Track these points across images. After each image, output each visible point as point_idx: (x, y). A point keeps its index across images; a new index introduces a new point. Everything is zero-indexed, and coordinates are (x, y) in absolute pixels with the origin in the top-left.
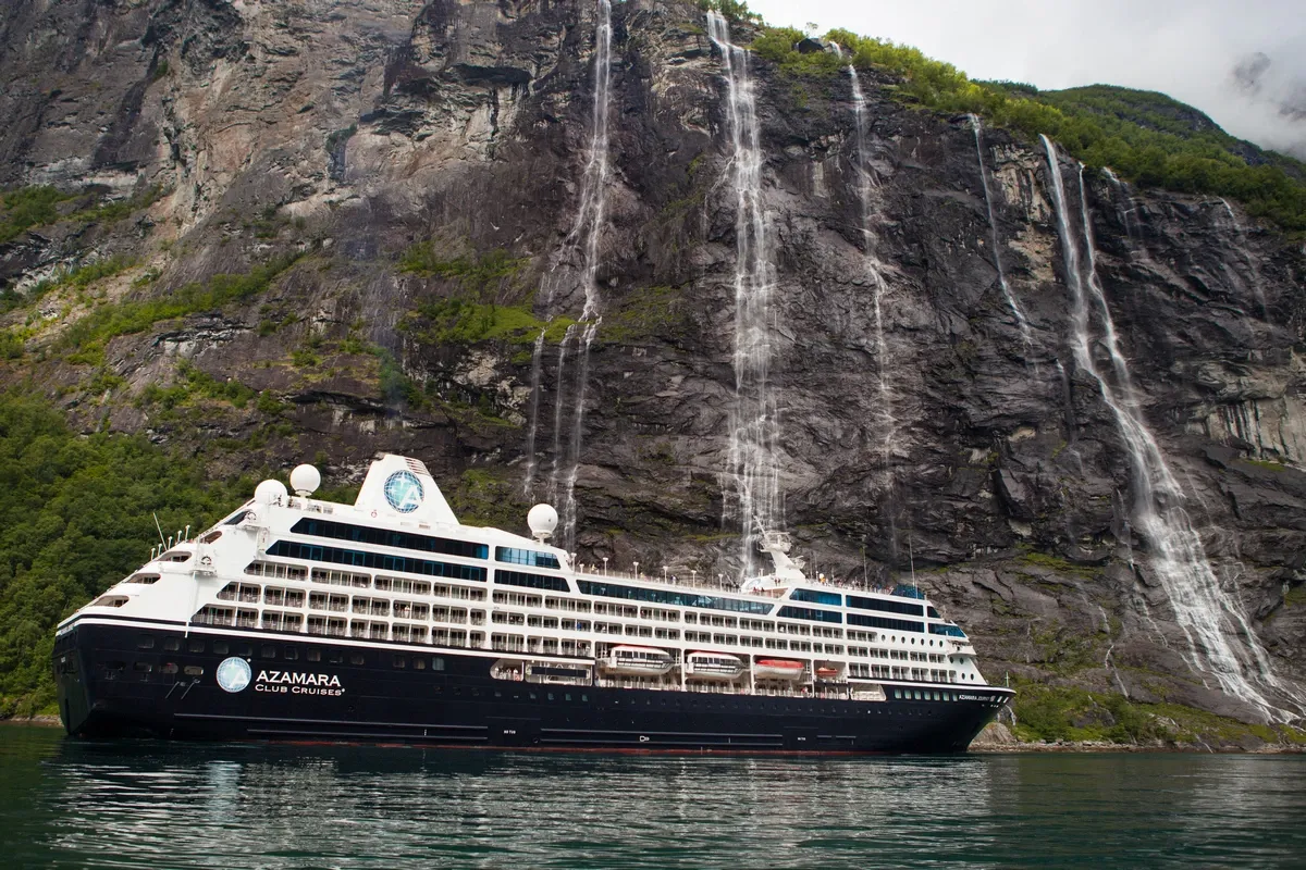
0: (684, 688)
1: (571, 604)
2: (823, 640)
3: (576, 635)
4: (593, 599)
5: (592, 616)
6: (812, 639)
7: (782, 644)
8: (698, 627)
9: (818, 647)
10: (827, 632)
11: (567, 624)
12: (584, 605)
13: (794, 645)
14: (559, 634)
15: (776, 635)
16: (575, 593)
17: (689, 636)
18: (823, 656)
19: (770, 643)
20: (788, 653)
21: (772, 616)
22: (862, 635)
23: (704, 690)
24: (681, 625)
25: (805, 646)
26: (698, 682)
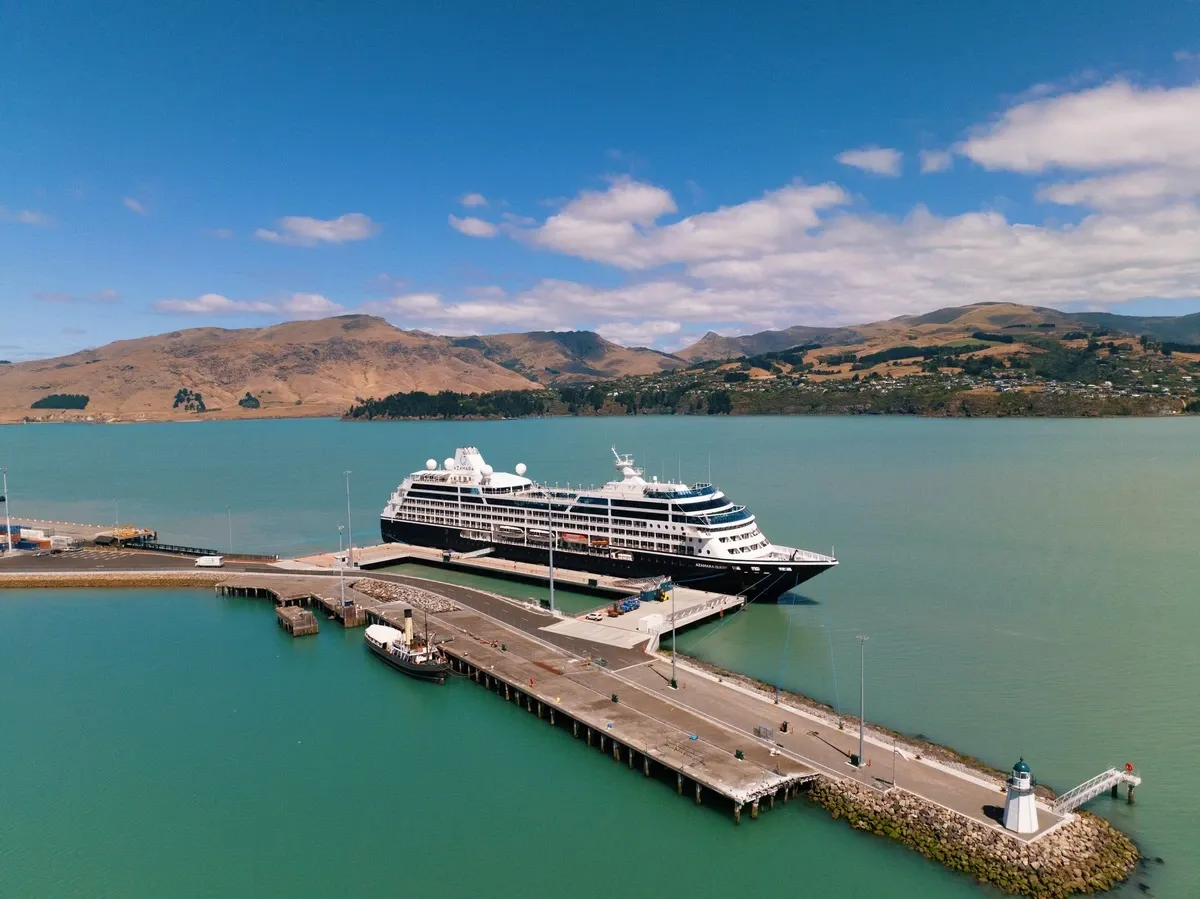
0: (525, 545)
1: (484, 508)
2: (597, 524)
3: (486, 521)
4: (491, 506)
5: (491, 513)
6: (589, 523)
7: (573, 526)
8: (532, 517)
9: (593, 528)
10: (600, 520)
11: (484, 516)
12: (489, 508)
13: (580, 527)
14: (481, 520)
15: (569, 521)
16: (485, 504)
17: (530, 521)
18: (596, 533)
19: (567, 525)
20: (576, 531)
21: (567, 512)
22: (622, 522)
23: (534, 547)
24: (526, 516)
25: (586, 527)
26: (532, 543)
